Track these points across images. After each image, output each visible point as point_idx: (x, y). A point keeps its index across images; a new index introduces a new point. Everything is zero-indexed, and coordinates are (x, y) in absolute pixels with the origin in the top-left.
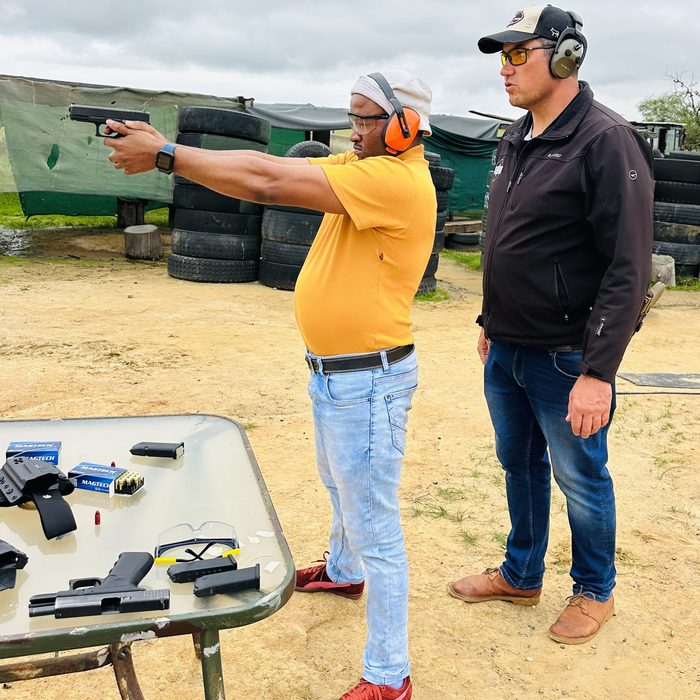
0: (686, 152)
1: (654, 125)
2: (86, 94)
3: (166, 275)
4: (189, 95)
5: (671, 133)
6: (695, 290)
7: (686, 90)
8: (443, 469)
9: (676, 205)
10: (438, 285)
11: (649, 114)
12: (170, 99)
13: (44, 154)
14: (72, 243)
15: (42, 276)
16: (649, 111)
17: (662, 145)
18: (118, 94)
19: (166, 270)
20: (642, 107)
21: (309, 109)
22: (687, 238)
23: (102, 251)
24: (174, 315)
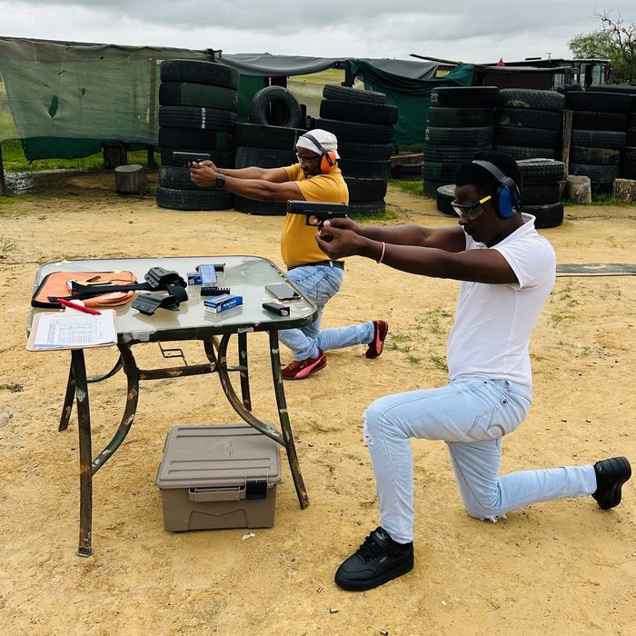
0: (614, 86)
1: (581, 62)
2: (79, 51)
3: (155, 206)
4: (165, 49)
5: (597, 68)
6: (608, 205)
7: (613, 27)
8: (396, 326)
9: (591, 132)
10: (387, 208)
11: (580, 51)
12: (150, 54)
13: (47, 105)
14: (69, 182)
15: (52, 209)
16: (579, 49)
17: (589, 80)
18: (106, 51)
19: (155, 202)
20: (573, 45)
21: (267, 57)
22: (601, 160)
23: (95, 188)
24: (171, 235)
